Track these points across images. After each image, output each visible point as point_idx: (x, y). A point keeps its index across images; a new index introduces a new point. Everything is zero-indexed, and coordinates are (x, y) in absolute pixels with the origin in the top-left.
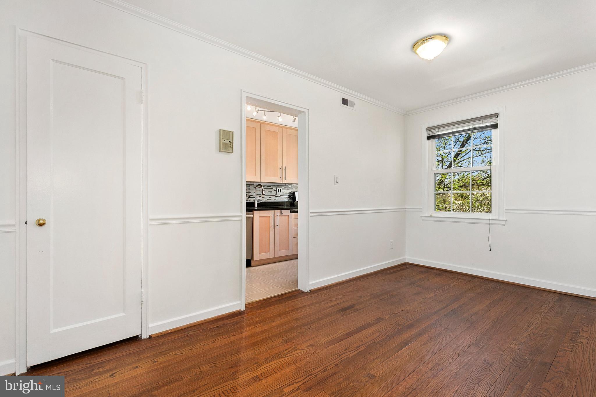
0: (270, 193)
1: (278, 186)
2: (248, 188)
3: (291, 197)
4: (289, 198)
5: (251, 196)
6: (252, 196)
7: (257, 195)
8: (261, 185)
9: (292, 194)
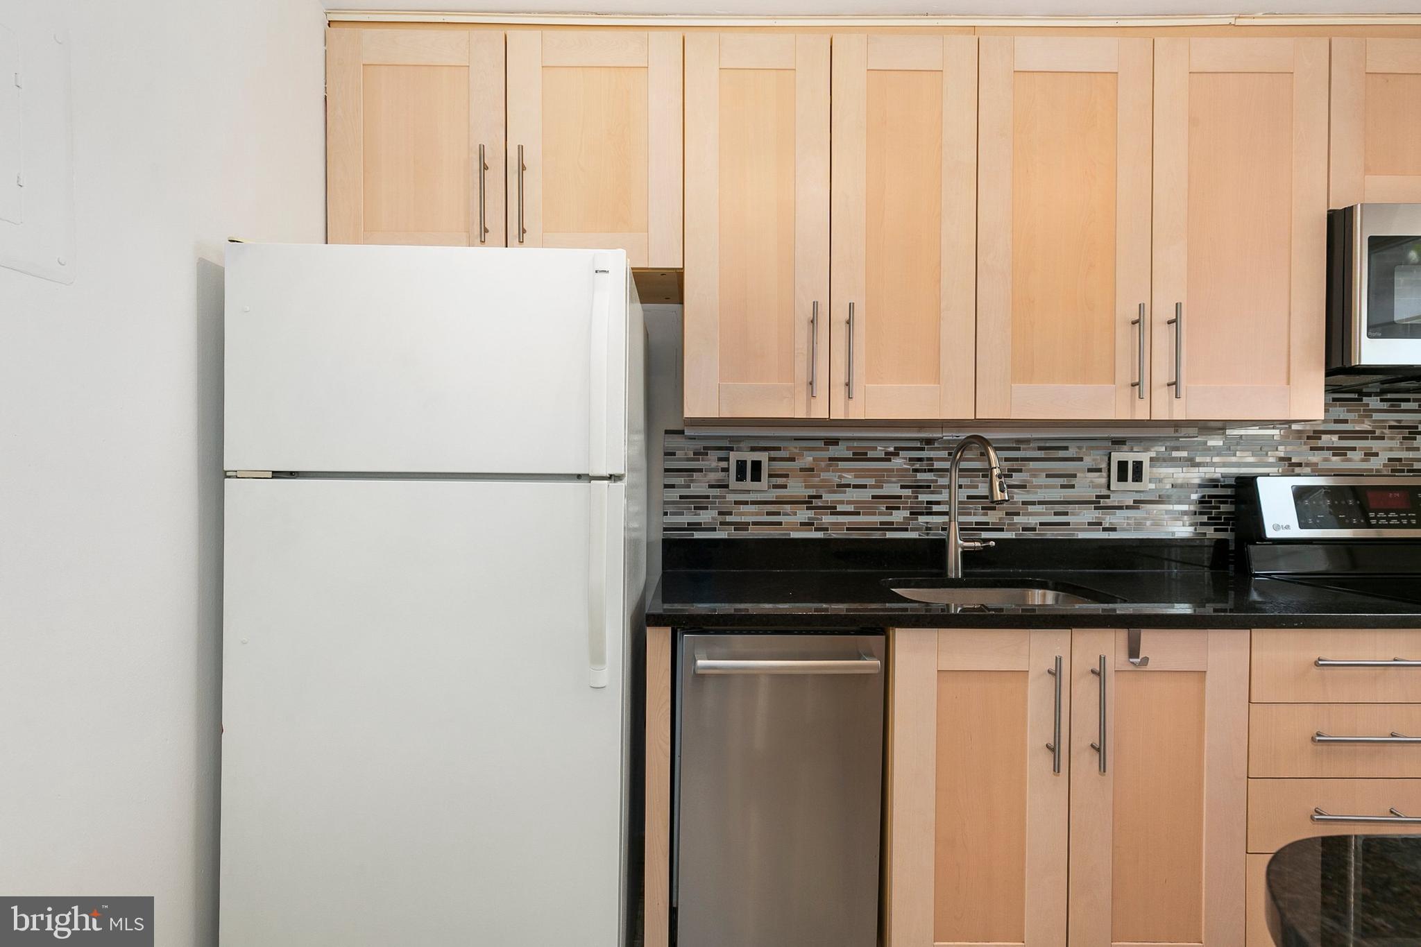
0: (1063, 487)
1: (1119, 442)
2: (911, 459)
3: (1224, 508)
4: (1205, 519)
5: (929, 503)
6: (938, 503)
8: (985, 442)
9: (1229, 493)
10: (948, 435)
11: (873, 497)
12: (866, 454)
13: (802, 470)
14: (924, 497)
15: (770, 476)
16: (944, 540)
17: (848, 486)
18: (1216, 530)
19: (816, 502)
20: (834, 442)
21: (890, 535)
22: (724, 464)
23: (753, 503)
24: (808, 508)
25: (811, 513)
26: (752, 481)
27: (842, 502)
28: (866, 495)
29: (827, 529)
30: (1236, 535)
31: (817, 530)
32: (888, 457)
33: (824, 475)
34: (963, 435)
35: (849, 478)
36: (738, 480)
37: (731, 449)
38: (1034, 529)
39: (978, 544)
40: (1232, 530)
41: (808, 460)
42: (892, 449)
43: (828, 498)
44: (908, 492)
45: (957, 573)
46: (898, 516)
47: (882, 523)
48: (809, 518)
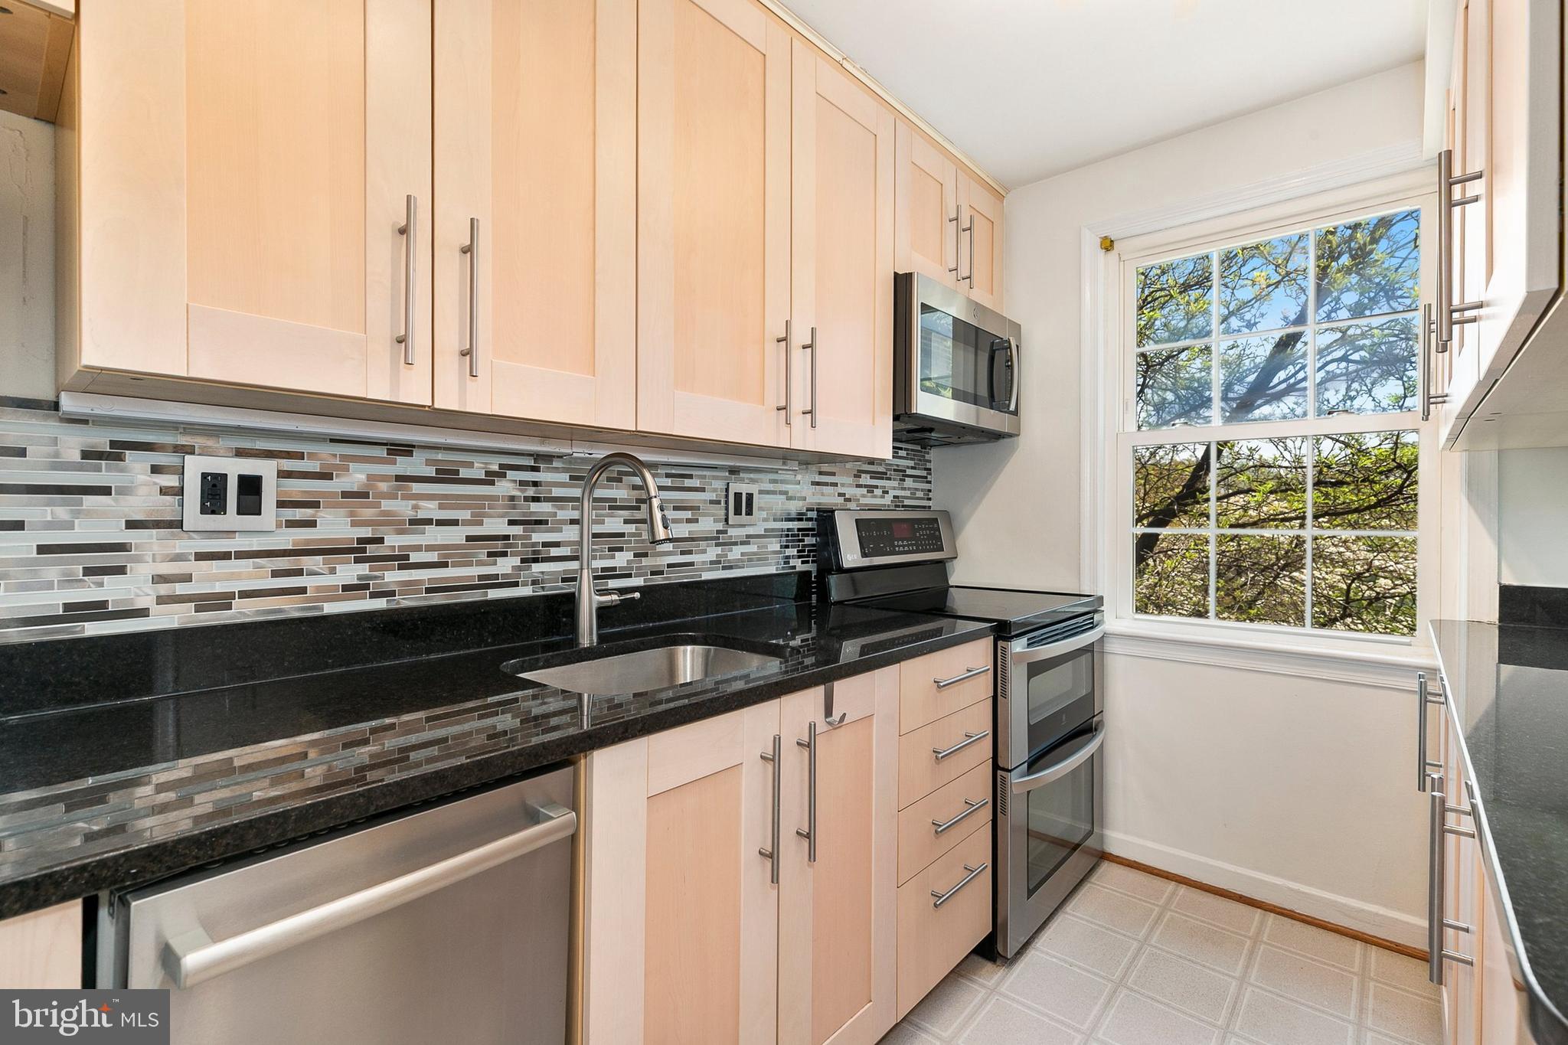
0: (688, 521)
1: (734, 471)
2: (522, 483)
3: (809, 540)
4: (793, 552)
5: (546, 545)
6: (557, 544)
7: (595, 536)
8: (637, 464)
9: (810, 526)
10: (580, 451)
11: (469, 538)
12: (457, 472)
13: (345, 495)
14: (538, 537)
15: (281, 504)
16: (574, 594)
17: (429, 522)
18: (803, 562)
19: (371, 550)
20: (404, 449)
21: (494, 594)
22: (171, 481)
23: (241, 555)
24: (357, 561)
25: (364, 569)
26: (239, 513)
27: (418, 548)
28: (456, 536)
29: (392, 593)
30: (817, 566)
31: (374, 595)
32: (490, 478)
33: (387, 505)
34: (600, 453)
35: (430, 509)
36: (204, 510)
37: (190, 450)
38: (662, 573)
39: (615, 597)
40: (813, 562)
41: (356, 477)
42: (496, 468)
43: (394, 541)
44: (517, 530)
45: (591, 640)
46: (505, 566)
47: (481, 577)
48: (360, 578)
